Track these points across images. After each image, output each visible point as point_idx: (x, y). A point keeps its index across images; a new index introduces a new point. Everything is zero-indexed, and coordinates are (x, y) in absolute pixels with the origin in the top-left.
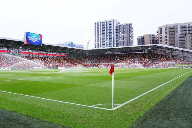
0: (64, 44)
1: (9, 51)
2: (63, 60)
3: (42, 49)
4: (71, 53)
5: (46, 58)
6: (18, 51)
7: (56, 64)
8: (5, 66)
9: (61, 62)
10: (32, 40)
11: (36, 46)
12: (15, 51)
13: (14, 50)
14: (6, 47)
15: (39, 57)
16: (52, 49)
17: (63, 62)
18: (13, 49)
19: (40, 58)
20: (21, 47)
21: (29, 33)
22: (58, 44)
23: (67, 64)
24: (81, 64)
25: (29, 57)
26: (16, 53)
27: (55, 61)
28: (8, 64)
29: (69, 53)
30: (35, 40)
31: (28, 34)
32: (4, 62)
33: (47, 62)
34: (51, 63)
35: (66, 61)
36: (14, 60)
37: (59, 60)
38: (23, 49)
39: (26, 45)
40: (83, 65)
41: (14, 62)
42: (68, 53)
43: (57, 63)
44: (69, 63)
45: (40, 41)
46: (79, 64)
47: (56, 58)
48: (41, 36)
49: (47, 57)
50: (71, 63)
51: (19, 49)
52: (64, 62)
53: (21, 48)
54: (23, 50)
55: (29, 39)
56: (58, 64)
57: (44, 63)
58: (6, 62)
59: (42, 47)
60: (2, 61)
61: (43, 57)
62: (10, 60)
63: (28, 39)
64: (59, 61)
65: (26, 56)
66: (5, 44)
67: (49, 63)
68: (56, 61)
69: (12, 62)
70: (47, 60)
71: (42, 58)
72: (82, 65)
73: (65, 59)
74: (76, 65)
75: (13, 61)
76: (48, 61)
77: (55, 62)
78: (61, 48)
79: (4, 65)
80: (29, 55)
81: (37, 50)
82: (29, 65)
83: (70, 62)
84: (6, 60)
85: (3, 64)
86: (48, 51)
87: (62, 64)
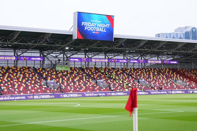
0: (173, 34)
1: (44, 56)
2: (169, 72)
3: (115, 48)
4: (188, 55)
5: (126, 69)
6: (62, 55)
7: (150, 82)
8: (33, 91)
9: (163, 78)
10: (91, 29)
11: (102, 41)
12: (56, 57)
13: (54, 55)
14: (36, 48)
15: (110, 67)
16: (140, 48)
17: (168, 77)
18: (52, 53)
19: (114, 69)
20: (68, 46)
21: (83, 15)
22: (159, 35)
23: (180, 81)
25: (87, 69)
26: (59, 60)
27: (149, 75)
28: (41, 86)
29: (184, 55)
30: (98, 30)
31: (80, 17)
32: (33, 82)
33: (128, 78)
34: (139, 82)
35: (177, 74)
36: (54, 77)
37: (159, 72)
38: (72, 50)
39: (78, 42)
41: (53, 81)
42: (180, 54)
43: (154, 79)
44: (183, 80)
45: (110, 31)
47: (151, 69)
48: (111, 19)
49: (129, 68)
51: (63, 51)
52: (171, 77)
53: (67, 48)
54: (73, 54)
55: (84, 26)
56: (155, 83)
58: (36, 83)
59: (115, 45)
60: (28, 80)
61: (120, 67)
62: (44, 76)
63: (80, 28)
64: (159, 74)
65: (80, 66)
66: (33, 41)
67: (133, 81)
68: (151, 76)
69: (49, 81)
70: (129, 75)
71: (118, 71)
73: (174, 70)
75: (51, 79)
77: (149, 77)
78: (161, 45)
79: (32, 88)
80: (88, 65)
81: (106, 52)
83: (187, 77)
84: (36, 78)
85: (30, 88)
86: (130, 53)
87: (167, 83)
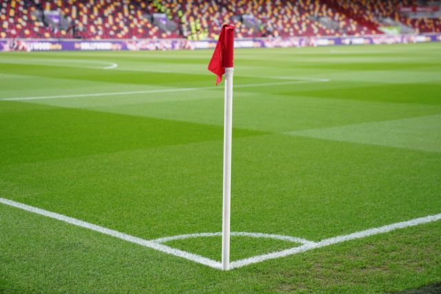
7: (264, 21)
8: (13, 32)
9: (293, 13)
17: (302, 11)
23: (326, 19)
24: (404, 20)
28: (30, 23)
33: (220, 11)
34: (241, 20)
35: (321, 6)
36: (59, 3)
40: (414, 27)
41: (56, 13)
43: (273, 15)
44: (333, 18)
46: (389, 20)
50: (348, 14)
52: (309, 11)
56: (276, 22)
57: (208, 19)
62: (37, 2)
64: (284, 5)
68: (269, 8)
69: (47, 11)
70: (221, 5)
72: (405, 22)
74: (372, 27)
76: (226, 6)
77: (264, 10)
79: (11, 26)
82: (130, 29)
83: (342, 11)
84: (18, 4)
85: (6, 25)
87: (299, 23)
